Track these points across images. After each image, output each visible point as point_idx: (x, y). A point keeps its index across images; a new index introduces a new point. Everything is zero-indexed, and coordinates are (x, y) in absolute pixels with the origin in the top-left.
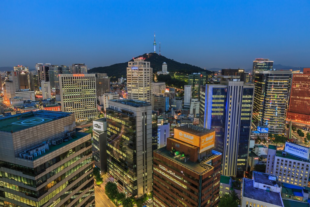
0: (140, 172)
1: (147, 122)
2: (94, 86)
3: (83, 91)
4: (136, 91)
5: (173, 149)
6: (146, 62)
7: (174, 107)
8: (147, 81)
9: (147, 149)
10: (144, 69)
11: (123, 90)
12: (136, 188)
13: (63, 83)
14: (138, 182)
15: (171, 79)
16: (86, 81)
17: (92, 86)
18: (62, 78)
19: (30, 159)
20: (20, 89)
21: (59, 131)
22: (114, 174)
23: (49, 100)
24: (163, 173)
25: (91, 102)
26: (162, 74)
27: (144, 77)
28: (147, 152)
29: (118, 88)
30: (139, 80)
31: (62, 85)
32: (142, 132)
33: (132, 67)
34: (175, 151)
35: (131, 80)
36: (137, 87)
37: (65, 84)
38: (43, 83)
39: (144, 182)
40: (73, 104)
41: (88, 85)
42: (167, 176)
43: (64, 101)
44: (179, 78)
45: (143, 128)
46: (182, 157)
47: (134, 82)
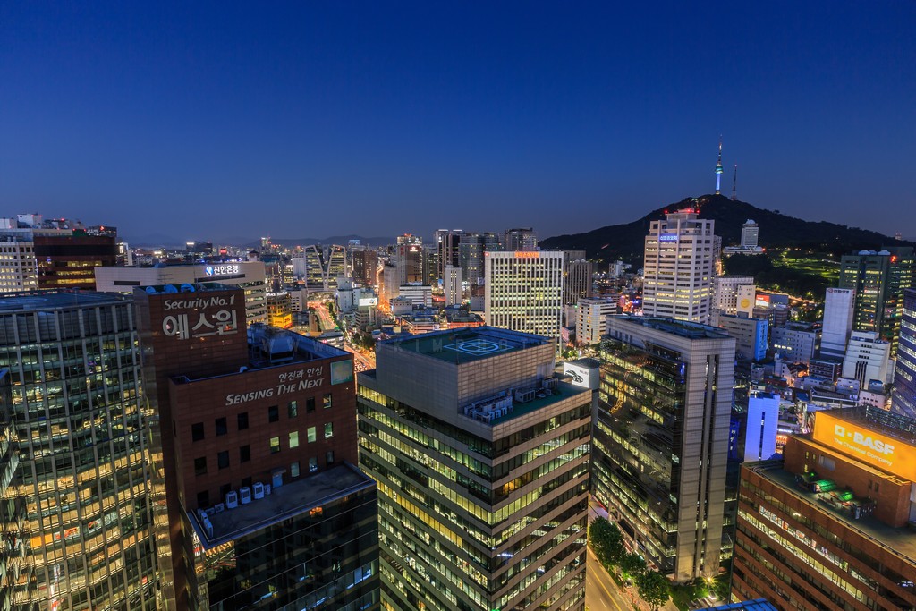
0: (687, 514)
1: (719, 383)
2: (560, 281)
3: (533, 291)
4: (668, 297)
5: (811, 470)
6: (704, 222)
7: (785, 351)
8: (702, 271)
9: (714, 457)
10: (694, 238)
11: (623, 294)
12: (671, 553)
13: (493, 273)
14: (681, 540)
15: (771, 267)
16: (542, 268)
17: (555, 281)
18: (493, 260)
19: (485, 421)
20: (407, 282)
21: (528, 373)
22: (610, 501)
23: (458, 306)
24: (771, 532)
25: (550, 319)
26: (741, 253)
27: (693, 260)
28: (713, 464)
29: (609, 288)
30: (679, 268)
31: (490, 275)
32: (702, 406)
33: (661, 235)
34: (818, 478)
35: (655, 267)
36: (671, 287)
37: (497, 273)
38: (449, 269)
39: (696, 544)
40: (510, 319)
41: (546, 277)
42: (785, 543)
43: (492, 310)
44: (798, 266)
45: (706, 395)
46: (845, 501)
47: (664, 273)
